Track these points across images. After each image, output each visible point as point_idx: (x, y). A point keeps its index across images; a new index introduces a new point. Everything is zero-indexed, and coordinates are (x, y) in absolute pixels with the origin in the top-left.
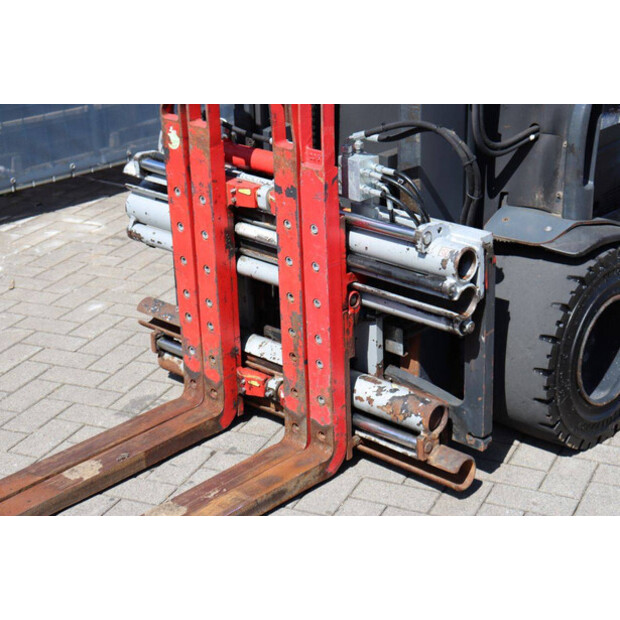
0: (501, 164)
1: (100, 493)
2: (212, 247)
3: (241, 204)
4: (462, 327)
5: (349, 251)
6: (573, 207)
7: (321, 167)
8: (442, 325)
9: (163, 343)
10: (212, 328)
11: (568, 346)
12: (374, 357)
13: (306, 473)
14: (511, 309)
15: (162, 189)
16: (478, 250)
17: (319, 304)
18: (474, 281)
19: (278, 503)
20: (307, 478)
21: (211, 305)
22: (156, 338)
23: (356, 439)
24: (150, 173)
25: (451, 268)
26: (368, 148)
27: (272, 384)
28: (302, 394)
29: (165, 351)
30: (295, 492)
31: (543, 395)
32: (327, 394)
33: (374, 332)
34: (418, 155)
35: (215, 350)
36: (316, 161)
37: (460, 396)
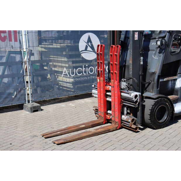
0: (146, 85)
1: (85, 129)
2: (103, 96)
3: (107, 89)
4: (136, 106)
5: (121, 96)
6: (156, 92)
7: (117, 83)
8: (133, 106)
9: (96, 112)
10: (103, 108)
11: (153, 111)
12: (125, 112)
13: (114, 128)
14: (145, 106)
15: (97, 88)
16: (138, 95)
17: (116, 103)
18: (138, 99)
19: (109, 131)
20: (114, 129)
21: (102, 105)
22: (95, 112)
23: (122, 125)
24: (96, 86)
25: (134, 97)
26: (124, 81)
27: (111, 117)
28: (114, 117)
29: (97, 114)
30: (112, 130)
31: (149, 118)
32: (117, 117)
33: (125, 109)
34: (132, 82)
35: (103, 111)
36: (116, 82)
37: (137, 118)
